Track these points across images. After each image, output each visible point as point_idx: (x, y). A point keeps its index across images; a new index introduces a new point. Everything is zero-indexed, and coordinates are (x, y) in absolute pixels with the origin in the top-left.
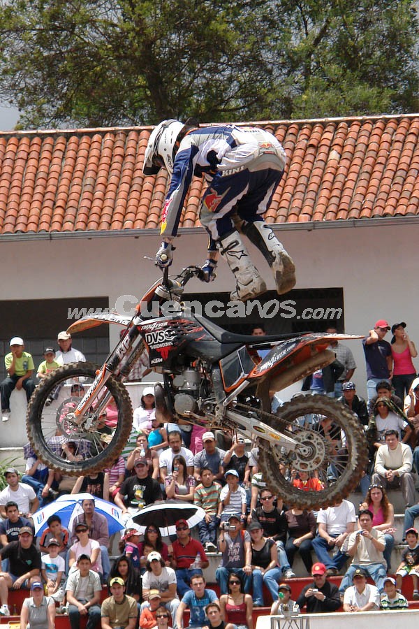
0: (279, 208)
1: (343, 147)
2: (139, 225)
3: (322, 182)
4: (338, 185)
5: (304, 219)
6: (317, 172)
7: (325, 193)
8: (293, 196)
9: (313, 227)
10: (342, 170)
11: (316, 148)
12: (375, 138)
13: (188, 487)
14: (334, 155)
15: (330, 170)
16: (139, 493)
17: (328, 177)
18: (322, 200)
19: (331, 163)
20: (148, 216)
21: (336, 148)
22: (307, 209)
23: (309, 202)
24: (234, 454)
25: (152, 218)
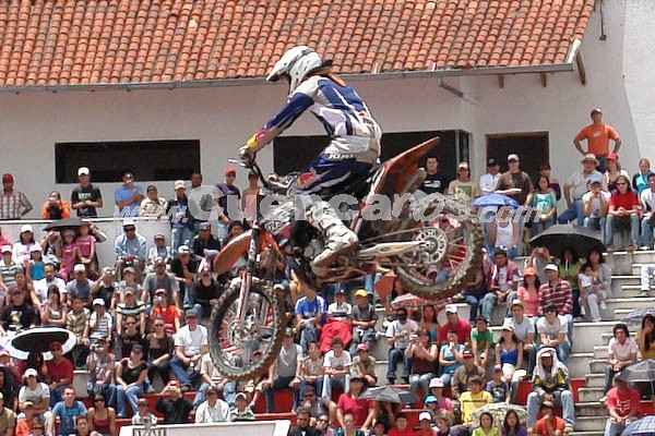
0: (144, 69)
1: (201, 17)
2: (20, 82)
3: (182, 47)
4: (196, 50)
5: (166, 79)
6: (179, 38)
7: (185, 56)
8: (156, 58)
9: (173, 86)
10: (200, 37)
11: (178, 17)
12: (229, 9)
13: (61, 313)
14: (193, 23)
15: (189, 37)
16: (16, 318)
17: (188, 43)
18: (182, 63)
19: (190, 31)
20: (27, 74)
21: (195, 17)
22: (168, 71)
23: (170, 64)
24: (102, 283)
25: (31, 76)
